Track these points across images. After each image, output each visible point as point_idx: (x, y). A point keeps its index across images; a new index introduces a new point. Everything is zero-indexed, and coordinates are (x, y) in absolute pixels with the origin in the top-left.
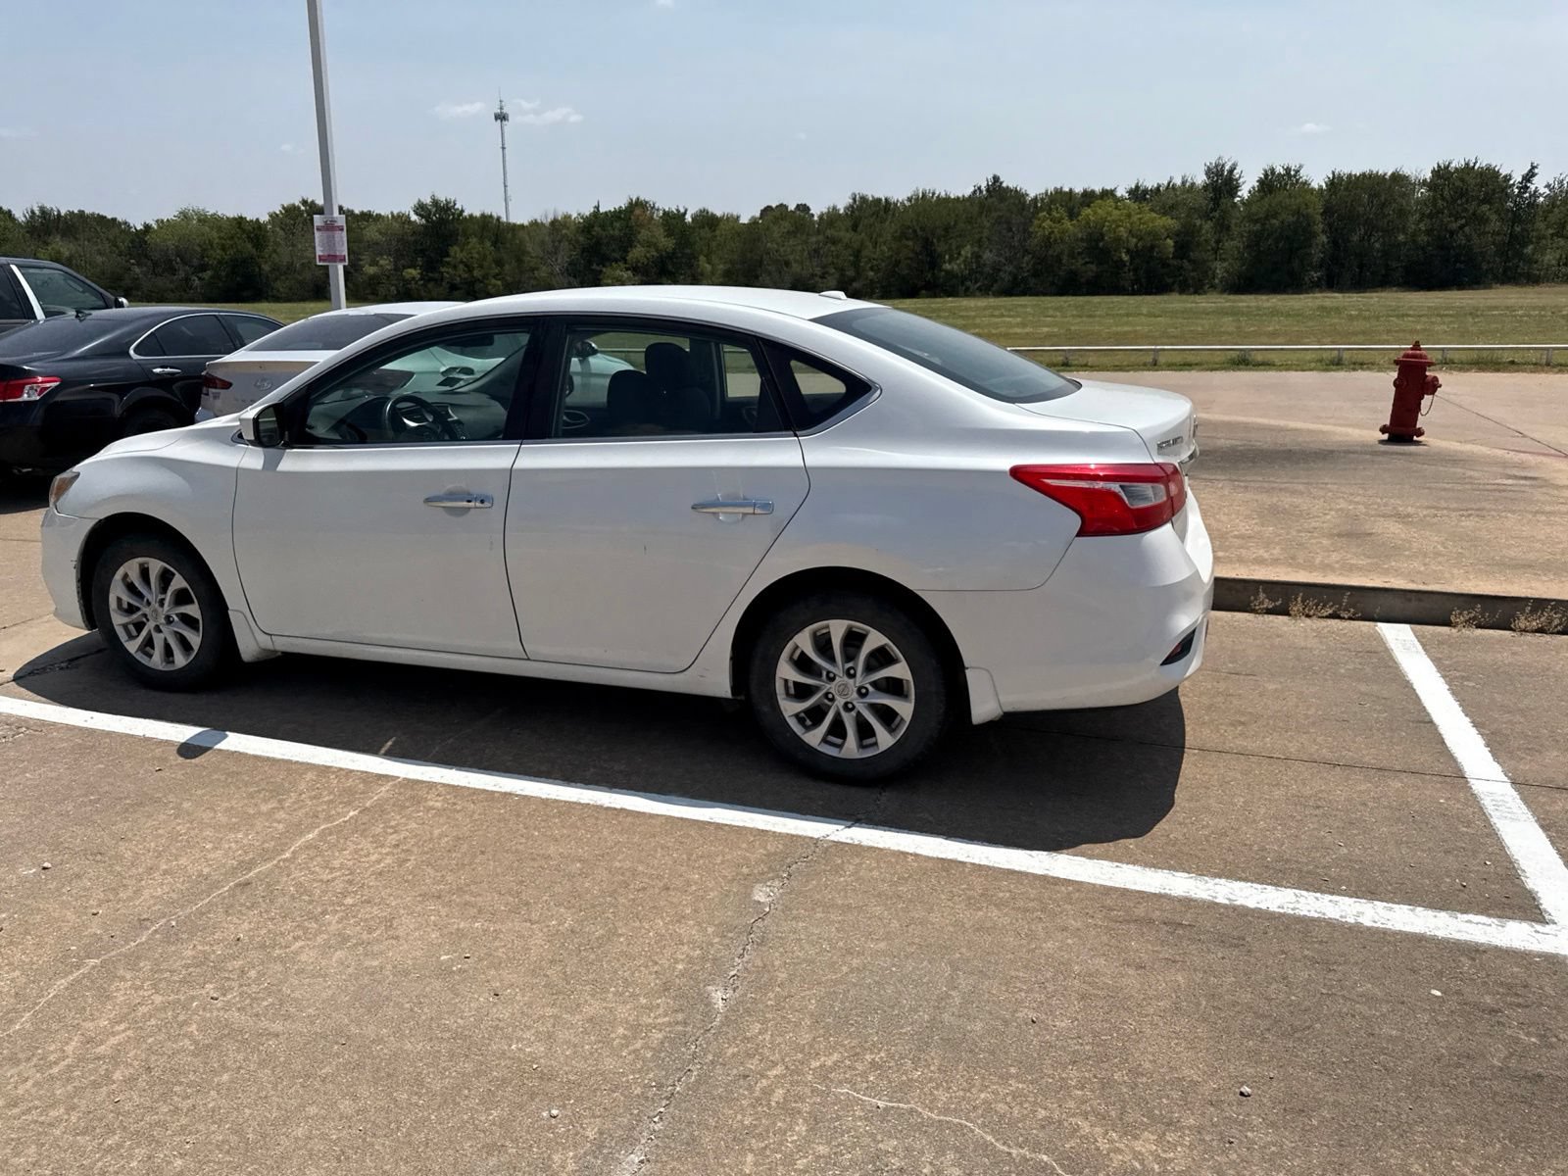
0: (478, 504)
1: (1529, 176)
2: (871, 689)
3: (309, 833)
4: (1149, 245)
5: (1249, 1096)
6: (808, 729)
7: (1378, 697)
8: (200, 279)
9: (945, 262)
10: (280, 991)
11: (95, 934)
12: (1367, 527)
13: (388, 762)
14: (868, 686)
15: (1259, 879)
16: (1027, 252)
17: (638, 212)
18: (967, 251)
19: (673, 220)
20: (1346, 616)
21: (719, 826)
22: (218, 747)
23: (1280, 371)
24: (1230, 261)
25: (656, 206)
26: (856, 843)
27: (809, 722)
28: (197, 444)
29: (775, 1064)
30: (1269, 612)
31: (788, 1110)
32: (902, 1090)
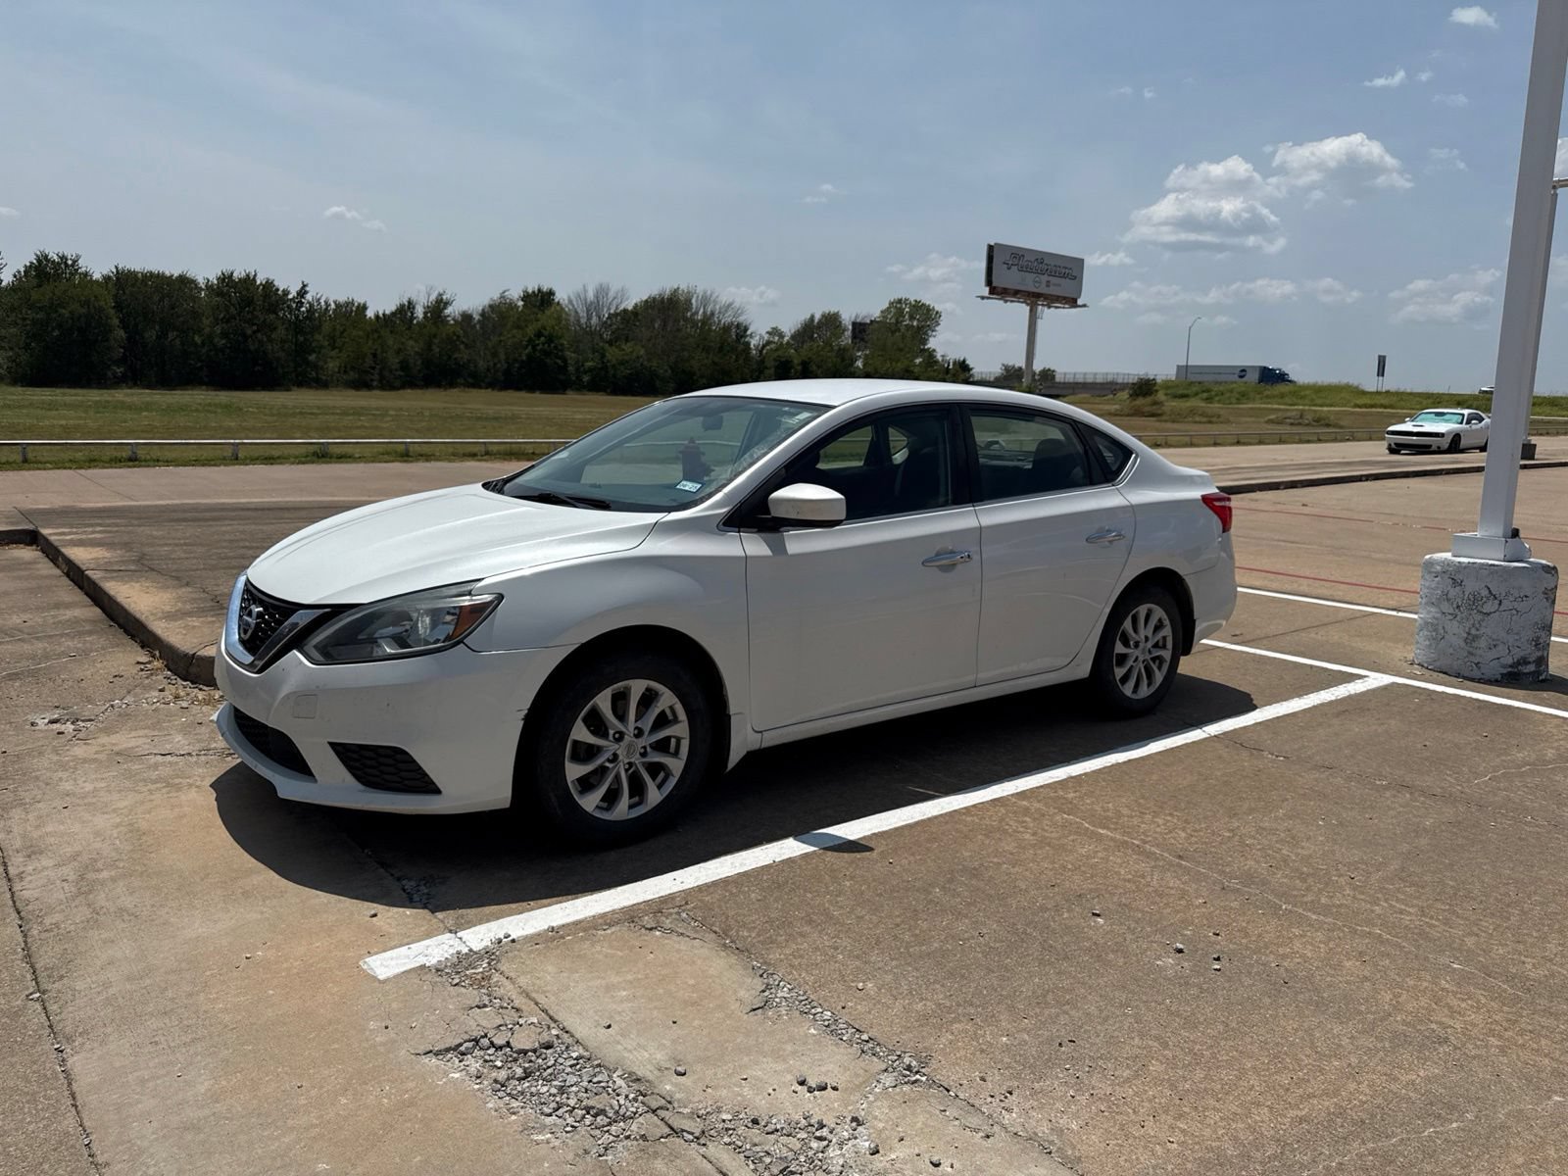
0: (962, 560)
1: (302, 293)
24: (12, 350)
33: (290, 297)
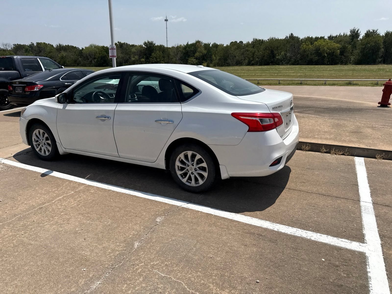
0: (107, 119)
2: (198, 169)
3: (60, 197)
4: (333, 52)
5: (258, 283)
6: (183, 178)
7: (345, 177)
8: (94, 61)
9: (276, 56)
10: (37, 234)
11: (4, 217)
12: (361, 131)
13: (86, 180)
14: (197, 168)
15: (289, 225)
16: (299, 54)
17: (198, 44)
18: (283, 53)
19: (207, 46)
20: (346, 155)
21: (156, 201)
22: (50, 175)
23: (360, 86)
24: (356, 56)
25: (203, 42)
26: (188, 208)
27: (184, 177)
28: (50, 102)
29: (142, 262)
30: (325, 152)
31: (140, 274)
32: (170, 272)
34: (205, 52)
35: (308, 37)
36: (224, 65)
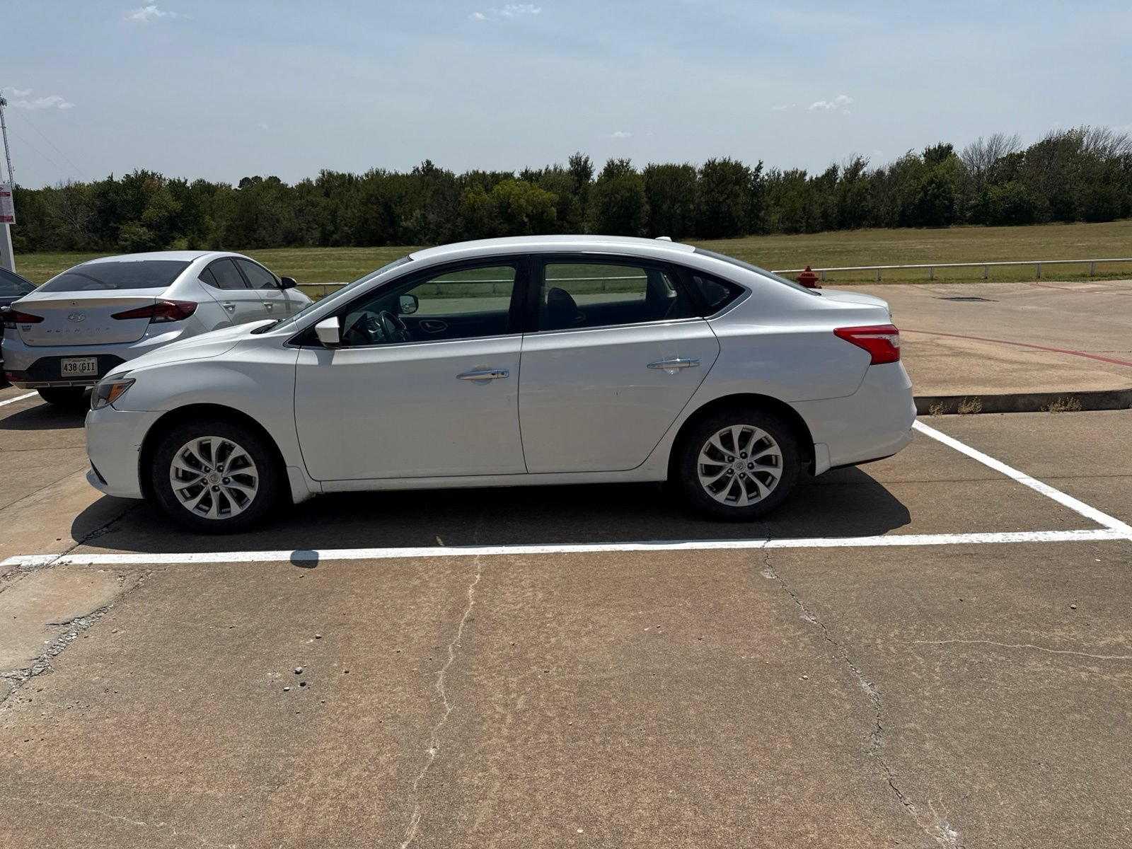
0: (500, 376)
1: (759, 169)
3: (467, 589)
4: (540, 211)
6: (716, 492)
9: (401, 221)
11: (417, 661)
13: (454, 549)
14: (754, 462)
16: (459, 215)
17: (147, 181)
18: (417, 213)
19: (177, 187)
22: (321, 559)
24: (593, 222)
25: (163, 177)
26: (779, 547)
27: (717, 489)
29: (874, 639)
31: (904, 653)
33: (750, 172)
34: (177, 206)
35: (476, 173)
36: (247, 244)
